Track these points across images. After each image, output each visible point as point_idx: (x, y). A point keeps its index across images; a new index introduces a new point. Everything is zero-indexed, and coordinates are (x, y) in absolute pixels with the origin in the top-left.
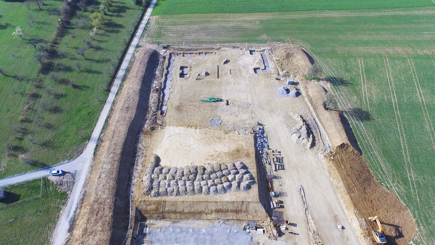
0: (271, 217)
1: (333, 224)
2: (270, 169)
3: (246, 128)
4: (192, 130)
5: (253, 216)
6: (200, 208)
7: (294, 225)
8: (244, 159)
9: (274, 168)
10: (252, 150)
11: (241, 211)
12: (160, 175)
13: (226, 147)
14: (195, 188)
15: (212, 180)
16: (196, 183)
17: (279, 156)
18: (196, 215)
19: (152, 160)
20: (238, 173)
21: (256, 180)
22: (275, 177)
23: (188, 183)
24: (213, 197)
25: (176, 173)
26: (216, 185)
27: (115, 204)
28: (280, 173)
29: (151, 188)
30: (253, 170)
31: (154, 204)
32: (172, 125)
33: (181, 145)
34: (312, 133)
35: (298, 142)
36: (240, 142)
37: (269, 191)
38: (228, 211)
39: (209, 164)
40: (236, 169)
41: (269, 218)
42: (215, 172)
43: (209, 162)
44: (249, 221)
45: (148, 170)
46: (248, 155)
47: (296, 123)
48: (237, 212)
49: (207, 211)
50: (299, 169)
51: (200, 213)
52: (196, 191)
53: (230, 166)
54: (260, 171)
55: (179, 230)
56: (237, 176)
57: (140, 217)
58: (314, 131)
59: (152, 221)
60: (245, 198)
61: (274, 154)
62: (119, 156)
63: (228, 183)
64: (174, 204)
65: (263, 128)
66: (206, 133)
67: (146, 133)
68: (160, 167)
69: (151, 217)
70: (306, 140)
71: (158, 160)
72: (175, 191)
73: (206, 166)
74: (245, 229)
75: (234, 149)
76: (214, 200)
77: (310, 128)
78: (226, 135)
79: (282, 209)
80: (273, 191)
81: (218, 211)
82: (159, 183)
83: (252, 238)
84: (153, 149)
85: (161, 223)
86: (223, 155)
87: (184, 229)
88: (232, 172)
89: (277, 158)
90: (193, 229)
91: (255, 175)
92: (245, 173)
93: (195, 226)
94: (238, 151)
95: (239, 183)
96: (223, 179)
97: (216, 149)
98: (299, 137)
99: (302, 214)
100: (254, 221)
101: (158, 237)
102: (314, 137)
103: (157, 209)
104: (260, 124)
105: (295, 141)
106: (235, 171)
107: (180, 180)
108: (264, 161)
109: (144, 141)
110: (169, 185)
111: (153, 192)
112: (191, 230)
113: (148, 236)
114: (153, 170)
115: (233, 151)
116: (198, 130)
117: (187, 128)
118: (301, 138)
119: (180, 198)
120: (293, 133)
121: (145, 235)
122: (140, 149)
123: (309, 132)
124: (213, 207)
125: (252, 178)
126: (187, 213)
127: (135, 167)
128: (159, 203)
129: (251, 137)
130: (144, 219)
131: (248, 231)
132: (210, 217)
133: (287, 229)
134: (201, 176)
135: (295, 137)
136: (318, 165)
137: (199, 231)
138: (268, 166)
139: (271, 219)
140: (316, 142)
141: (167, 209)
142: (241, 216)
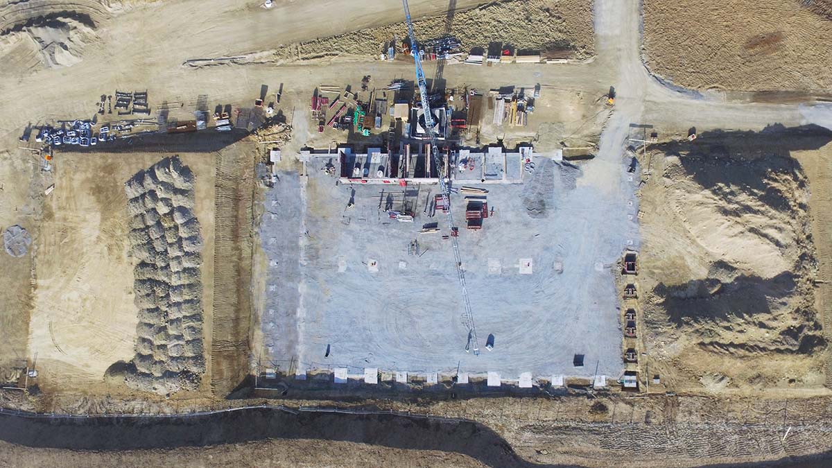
0: (247, 134)
1: (264, 16)
2: (145, 123)
3: (35, 169)
4: (40, 296)
5: (247, 167)
6: (228, 271)
7: (264, 89)
8: (119, 177)
9: (144, 115)
10: (97, 158)
11: (236, 191)
12: (156, 359)
13: (88, 217)
14: (187, 282)
15: (169, 249)
16: (175, 281)
17: (114, 101)
18: (242, 279)
19: (117, 380)
20: (152, 193)
21: (170, 155)
22: (164, 114)
23: (175, 298)
24: (206, 247)
25: (150, 326)
26: (180, 239)
27: (220, 443)
28: (154, 101)
29: (186, 374)
30: (148, 159)
31: (218, 363)
32: (25, 344)
33: (80, 319)
34: (53, 16)
35: (79, 53)
36: (76, 184)
37: (195, 130)
38: (236, 217)
39: (129, 254)
40: (143, 196)
41: (251, 137)
42: (150, 242)
43: (125, 255)
44: (255, 176)
45: (143, 386)
46: (110, 169)
47: (22, 49)
48: (237, 199)
49: (235, 259)
50: (148, 61)
51: (239, 271)
52: (192, 280)
53: (135, 210)
54: (150, 145)
55: (271, 312)
56: (160, 194)
57: (245, 390)
58: (49, 11)
59: (254, 365)
60: (208, 181)
61: (107, 110)
62: (107, 456)
63: (177, 215)
64: (219, 324)
65: (36, 128)
66: (49, 263)
67: (46, 403)
68: (137, 362)
69: (246, 367)
70: (72, 33)
71: (118, 368)
72: (192, 324)
73: (136, 261)
74: (270, 185)
75: (93, 198)
76: (213, 244)
77: (41, 17)
78: (57, 216)
79: (233, 109)
80: (194, 123)
81: (235, 236)
82: (173, 358)
83: (288, 173)
84: (91, 383)
85: (258, 347)
86: (109, 223)
87: (270, 301)
88: (150, 205)
89: (118, 105)
90: (269, 283)
91: (159, 157)
92: (154, 177)
93: (263, 282)
94: (98, 190)
95: (177, 191)
96: (166, 225)
97: (94, 238)
98: (66, 48)
99: (243, 71)
100: (256, 166)
101: (284, 350)
102: (66, 14)
103: (230, 357)
104: (27, 135)
105: (75, 60)
106: (148, 200)
107: (166, 314)
108: (125, 134)
109: (72, 406)
110: (179, 337)
111: (194, 369)
112: (272, 288)
113: (281, 369)
114: (144, 374)
115: (99, 201)
116: (40, 282)
117: (33, 308)
118: (67, 43)
119: (208, 312)
120: (53, 59)
121: (279, 375)
122: (89, 411)
123: (51, 21)
124: (227, 246)
125: (164, 164)
126: (238, 297)
127: (135, 415)
128: (217, 355)
129: (61, 159)
130: (249, 379)
131: (274, 180)
132: (246, 252)
133: (271, 105)
134: (160, 272)
135: (62, 57)
136: (136, 19)
137: (273, 272)
138: (138, 127)
139: (252, 132)
140: (78, 10)
141: (229, 338)
142: (246, 192)
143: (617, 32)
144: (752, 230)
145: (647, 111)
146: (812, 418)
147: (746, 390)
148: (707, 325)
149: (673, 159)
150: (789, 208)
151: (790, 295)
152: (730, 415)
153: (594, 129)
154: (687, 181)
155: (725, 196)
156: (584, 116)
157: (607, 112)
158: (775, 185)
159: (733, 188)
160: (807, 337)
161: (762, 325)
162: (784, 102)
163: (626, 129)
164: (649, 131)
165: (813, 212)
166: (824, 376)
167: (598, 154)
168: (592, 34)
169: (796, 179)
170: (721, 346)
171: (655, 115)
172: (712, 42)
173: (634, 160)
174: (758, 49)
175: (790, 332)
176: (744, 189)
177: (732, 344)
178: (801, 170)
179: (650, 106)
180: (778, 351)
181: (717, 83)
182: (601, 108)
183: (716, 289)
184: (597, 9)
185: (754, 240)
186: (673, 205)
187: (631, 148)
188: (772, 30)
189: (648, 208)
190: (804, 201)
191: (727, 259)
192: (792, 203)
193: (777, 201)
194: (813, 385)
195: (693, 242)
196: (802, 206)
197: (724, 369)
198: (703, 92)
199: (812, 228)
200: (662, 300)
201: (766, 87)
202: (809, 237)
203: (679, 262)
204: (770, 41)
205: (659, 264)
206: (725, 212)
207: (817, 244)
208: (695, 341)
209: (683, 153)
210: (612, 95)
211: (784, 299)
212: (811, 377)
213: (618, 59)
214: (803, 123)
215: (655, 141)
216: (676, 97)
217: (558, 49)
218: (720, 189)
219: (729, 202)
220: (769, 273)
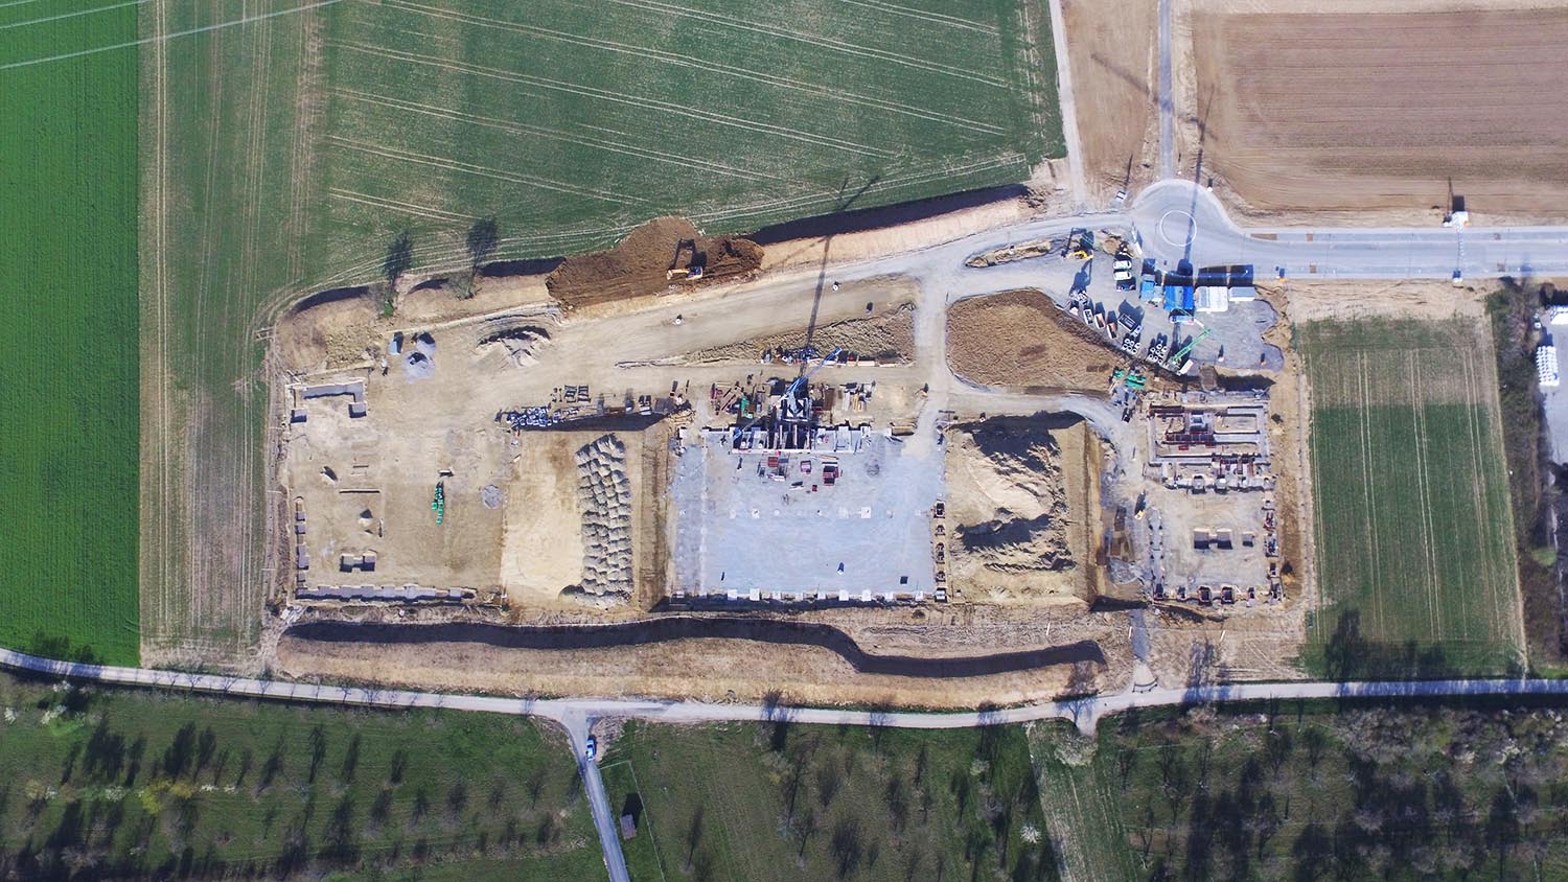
0: (663, 417)
1: (674, 331)
2: (587, 409)
3: (506, 443)
4: (509, 538)
5: (663, 442)
6: (651, 518)
7: (675, 384)
8: (569, 449)
9: (586, 403)
10: (554, 435)
11: (655, 459)
12: (599, 582)
13: (546, 478)
14: (622, 525)
15: (608, 502)
16: (613, 525)
17: (564, 391)
18: (659, 524)
19: (569, 598)
20: (596, 460)
21: (608, 433)
22: (601, 402)
23: (613, 537)
24: (635, 499)
25: (595, 558)
26: (617, 494)
27: (646, 642)
28: (593, 393)
29: (621, 593)
30: (591, 436)
31: (644, 585)
32: (498, 573)
33: (541, 554)
34: (520, 330)
35: (537, 357)
36: (537, 454)
37: (625, 414)
38: (656, 478)
39: (579, 503)
40: (589, 463)
41: (666, 419)
42: (594, 496)
43: (574, 506)
44: (668, 448)
45: (588, 602)
46: (563, 443)
47: (495, 354)
48: (656, 465)
49: (655, 509)
50: (589, 362)
51: (657, 517)
52: (625, 524)
53: (583, 473)
54: (592, 426)
55: (681, 548)
56: (601, 462)
57: (662, 606)
58: (516, 326)
59: (668, 588)
60: (636, 451)
61: (558, 400)
62: (565, 653)
63: (614, 476)
64: (644, 557)
65: (505, 413)
66: (516, 513)
67: (515, 618)
68: (585, 585)
69: (662, 590)
70: (534, 343)
71: (569, 590)
72: (625, 556)
73: (582, 510)
74: (680, 455)
75: (550, 465)
76: (640, 498)
77: (509, 331)
78: (523, 478)
79: (652, 398)
80: (624, 409)
81: (655, 493)
82: (611, 581)
83: (693, 446)
84: (549, 603)
85: (671, 575)
86: (562, 483)
87: (680, 541)
88: (595, 470)
89: (566, 395)
90: (680, 527)
91: (600, 434)
92: (598, 449)
93: (674, 526)
94: (554, 459)
95: (614, 459)
96: (606, 484)
97: (551, 495)
98: (529, 354)
99: (660, 370)
100: (669, 440)
101: (690, 577)
102: (529, 329)
103: (651, 581)
104: (499, 418)
105: (535, 362)
106: (593, 465)
107: (606, 549)
108: (572, 418)
109: (532, 619)
110: (616, 566)
111: (627, 589)
112: (681, 531)
113: (688, 591)
114: (590, 594)
115: (554, 466)
116: (510, 527)
117: (504, 546)
118: (530, 350)
119: (636, 547)
120: (519, 362)
121: (687, 595)
122: (547, 623)
123: (517, 334)
124: (650, 499)
125: (605, 439)
126: (657, 537)
127: (581, 625)
128: (643, 579)
129: (526, 435)
130: (665, 599)
131: (682, 451)
132: (663, 505)
133: (680, 396)
134: (602, 518)
135: (526, 361)
136: (580, 331)
137: (681, 519)
138: (581, 412)
139: (667, 416)
140: (537, 326)
141: (651, 567)
142: (662, 460)
143: (930, 344)
144: (1018, 485)
145: (951, 401)
146: (1067, 619)
147: (1021, 599)
148: (988, 551)
149: (969, 435)
150: (1045, 469)
151: (1044, 529)
152: (1011, 618)
153: (914, 413)
154: (976, 450)
155: (999, 462)
156: (907, 404)
157: (923, 401)
158: (1035, 453)
159: (1006, 456)
160: (1058, 559)
161: (1026, 551)
162: (1048, 394)
163: (936, 414)
164: (952, 415)
165: (1065, 473)
166: (1073, 588)
167: (916, 431)
168: (912, 345)
169: (1050, 449)
170: (1000, 566)
171: (956, 404)
172: (998, 352)
173: (942, 435)
174: (1029, 356)
175: (1047, 556)
176: (1012, 457)
177: (1007, 565)
178: (1055, 443)
179: (953, 397)
180: (1038, 569)
181: (999, 380)
182: (918, 399)
183: (998, 528)
184: (916, 327)
185: (1020, 492)
186: (969, 467)
187: (940, 427)
188: (1039, 343)
189: (951, 470)
190: (1057, 465)
191: (1006, 506)
192: (1047, 466)
193: (1035, 465)
194: (1066, 595)
195: (984, 494)
196: (1055, 468)
197: (1003, 584)
198: (990, 387)
199: (1065, 484)
200: (961, 536)
201: (1035, 384)
202: (1061, 490)
203: (973, 508)
204: (1038, 351)
205: (959, 510)
206: (1000, 472)
207: (1067, 495)
208: (983, 563)
209: (975, 431)
210: (926, 389)
211: (1040, 532)
212: (1063, 589)
213: (931, 363)
214: (1062, 410)
215: (956, 422)
216: (972, 391)
217: (887, 356)
218: (997, 456)
219: (1002, 465)
220: (1033, 516)
